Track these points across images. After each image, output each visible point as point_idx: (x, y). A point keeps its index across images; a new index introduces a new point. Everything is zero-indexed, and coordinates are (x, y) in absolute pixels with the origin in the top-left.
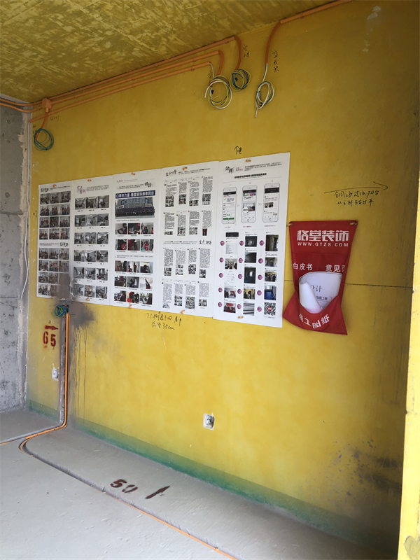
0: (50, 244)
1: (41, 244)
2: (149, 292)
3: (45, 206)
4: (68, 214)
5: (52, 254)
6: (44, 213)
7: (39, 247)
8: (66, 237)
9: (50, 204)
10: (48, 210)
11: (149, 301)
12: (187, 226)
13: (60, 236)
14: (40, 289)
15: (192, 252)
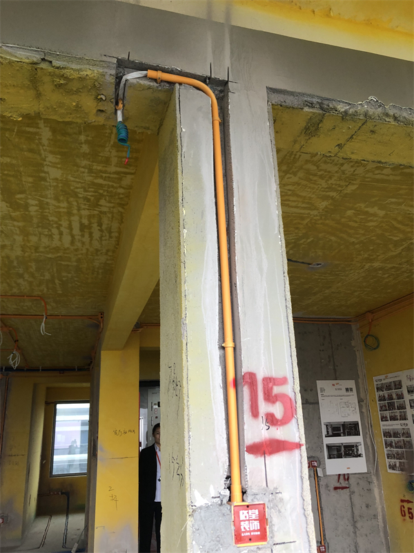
0: (392, 425)
1: (384, 425)
3: (381, 393)
4: (403, 398)
5: (394, 433)
6: (382, 399)
7: (382, 428)
8: (404, 418)
9: (385, 392)
10: (384, 396)
13: (399, 418)
14: (389, 465)
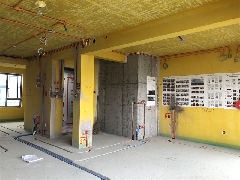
2: (203, 103)
11: (203, 105)
12: (215, 88)
15: (217, 94)
